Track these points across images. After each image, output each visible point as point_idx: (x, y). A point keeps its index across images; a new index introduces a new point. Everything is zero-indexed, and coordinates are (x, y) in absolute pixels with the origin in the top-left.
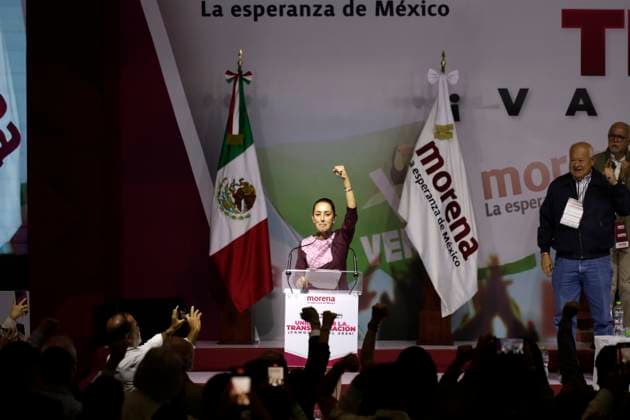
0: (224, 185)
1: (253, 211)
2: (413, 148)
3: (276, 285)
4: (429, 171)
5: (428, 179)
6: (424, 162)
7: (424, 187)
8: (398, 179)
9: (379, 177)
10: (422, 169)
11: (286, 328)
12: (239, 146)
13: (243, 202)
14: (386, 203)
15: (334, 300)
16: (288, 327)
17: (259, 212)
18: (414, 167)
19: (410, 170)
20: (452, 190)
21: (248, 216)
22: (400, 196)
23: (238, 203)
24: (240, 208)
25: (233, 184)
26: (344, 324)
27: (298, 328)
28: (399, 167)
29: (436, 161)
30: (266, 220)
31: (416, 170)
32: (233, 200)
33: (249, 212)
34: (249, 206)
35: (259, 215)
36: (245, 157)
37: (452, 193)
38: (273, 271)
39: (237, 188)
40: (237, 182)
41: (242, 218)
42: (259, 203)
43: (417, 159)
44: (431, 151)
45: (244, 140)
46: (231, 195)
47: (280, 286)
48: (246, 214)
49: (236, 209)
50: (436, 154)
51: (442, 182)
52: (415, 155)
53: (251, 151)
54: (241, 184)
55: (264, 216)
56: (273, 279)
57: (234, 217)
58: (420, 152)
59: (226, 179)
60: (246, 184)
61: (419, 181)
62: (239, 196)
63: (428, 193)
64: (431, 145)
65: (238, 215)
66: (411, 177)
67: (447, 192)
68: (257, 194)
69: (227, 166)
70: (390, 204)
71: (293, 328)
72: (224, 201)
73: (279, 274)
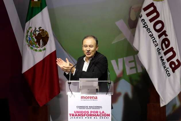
0: (30, 31)
1: (47, 46)
2: (141, 7)
3: (62, 90)
4: (151, 20)
5: (151, 25)
6: (148, 15)
7: (148, 30)
8: (133, 25)
9: (122, 25)
10: (147, 19)
11: (69, 115)
12: (38, 8)
13: (41, 41)
14: (126, 40)
15: (96, 98)
16: (70, 114)
17: (51, 47)
18: (142, 18)
19: (140, 20)
20: (165, 31)
21: (45, 49)
22: (134, 36)
23: (38, 42)
24: (40, 45)
25: (35, 31)
26: (103, 112)
27: (76, 115)
28: (133, 18)
29: (155, 14)
30: (55, 51)
31: (143, 20)
32: (35, 40)
33: (45, 46)
34: (45, 43)
35: (51, 49)
36: (42, 14)
37: (164, 33)
38: (60, 82)
39: (37, 33)
40: (37, 29)
41: (40, 51)
42: (51, 40)
43: (144, 14)
44: (152, 9)
45: (41, 4)
46: (34, 37)
47: (65, 90)
48: (43, 48)
49: (37, 45)
50: (155, 10)
51: (158, 27)
52: (143, 11)
53: (45, 10)
54: (40, 30)
55: (54, 49)
56: (60, 86)
57: (36, 50)
58: (145, 9)
59: (31, 27)
60: (43, 30)
61: (145, 26)
62: (39, 37)
63: (150, 33)
64: (152, 5)
65: (39, 49)
66: (140, 24)
67: (162, 32)
68: (49, 36)
69: (31, 20)
70: (128, 40)
71: (73, 115)
72: (30, 40)
73: (64, 83)
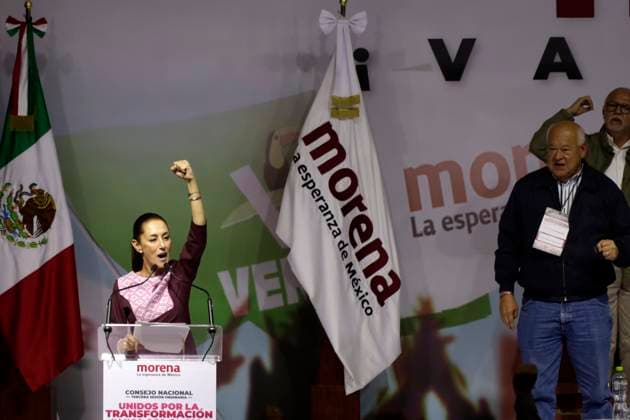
0: (6, 194)
1: (52, 234)
2: (298, 134)
3: (89, 348)
4: (323, 169)
5: (322, 181)
6: (315, 154)
7: (316, 194)
8: (276, 181)
9: (246, 178)
10: (313, 166)
11: (105, 414)
12: (29, 133)
13: (35, 219)
14: (257, 217)
15: (178, 369)
16: (109, 412)
17: (61, 235)
18: (300, 162)
19: (294, 167)
20: (360, 198)
21: (44, 242)
22: (278, 208)
23: (28, 222)
24: (31, 229)
25: (20, 193)
26: (195, 406)
27: (124, 414)
28: (277, 162)
29: (333, 153)
30: (72, 248)
31: (302, 168)
32: (21, 218)
33: (45, 234)
34: (45, 226)
35: (61, 239)
36: (39, 151)
37: (358, 202)
38: (84, 327)
39: (26, 198)
40: (26, 189)
41: (33, 245)
42: (60, 219)
43: (304, 151)
44: (326, 138)
45: (36, 124)
46: (17, 210)
47: (95, 350)
48: (41, 237)
49: (25, 231)
50: (334, 142)
51: (343, 185)
52: (301, 143)
53: (47, 141)
54: (33, 192)
55: (68, 242)
56: (84, 338)
57: (22, 244)
58: (308, 140)
59: (9, 184)
60: (41, 192)
61: (308, 184)
62: (29, 211)
63: (321, 203)
64: (326, 128)
65: (28, 241)
66: (295, 178)
67: (352, 200)
68: (57, 207)
69: (10, 165)
70: (263, 217)
71: (116, 414)
72: (6, 218)
73: (93, 331)
